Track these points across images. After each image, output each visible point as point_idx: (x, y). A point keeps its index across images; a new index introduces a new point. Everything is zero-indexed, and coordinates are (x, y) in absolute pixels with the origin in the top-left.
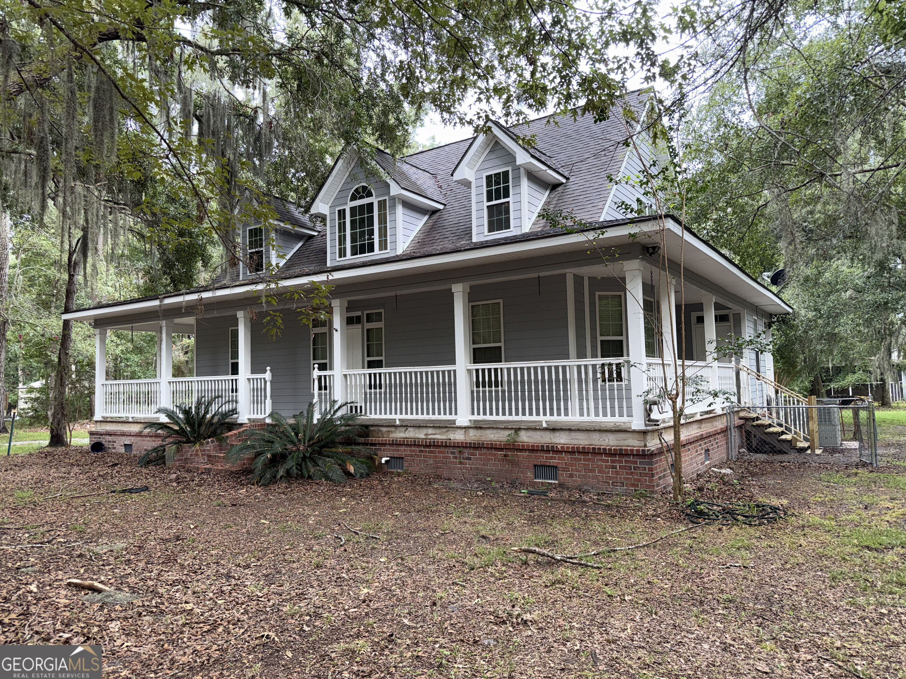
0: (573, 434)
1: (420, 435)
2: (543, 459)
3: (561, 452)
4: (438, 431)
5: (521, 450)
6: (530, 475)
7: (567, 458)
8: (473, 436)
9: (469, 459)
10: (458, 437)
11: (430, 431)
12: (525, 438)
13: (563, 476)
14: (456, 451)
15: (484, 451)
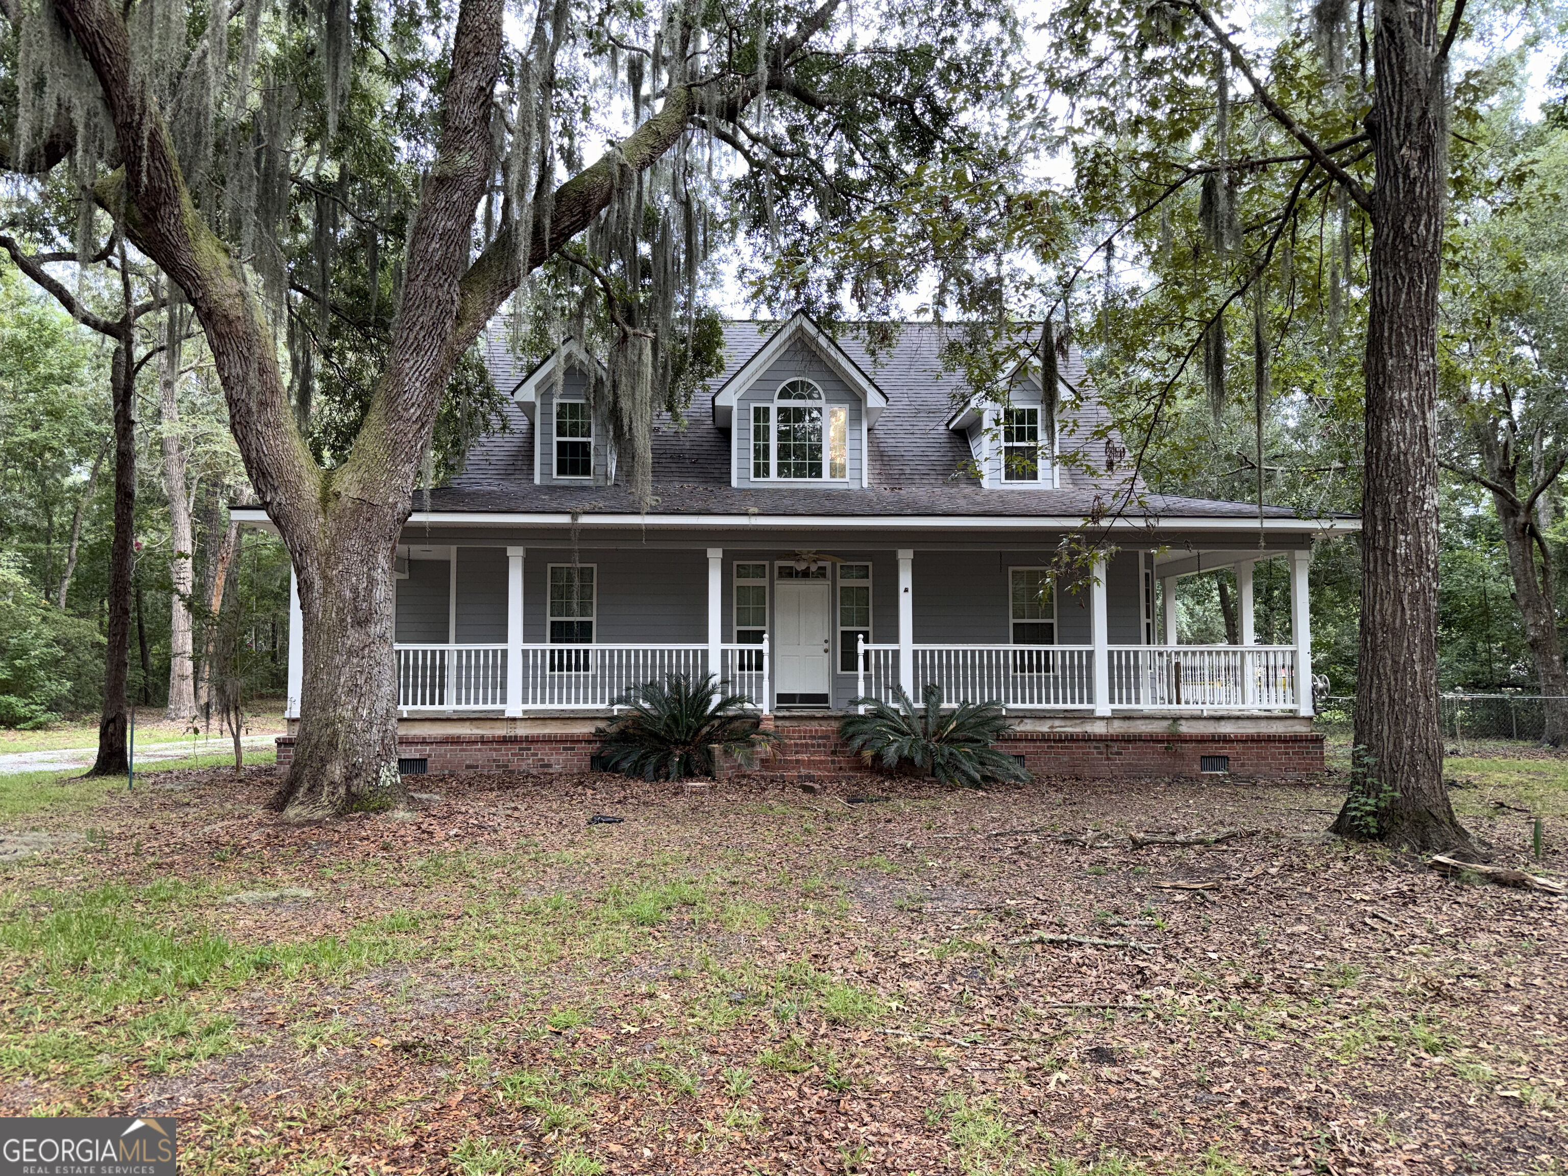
0: (1240, 722)
1: (1044, 727)
2: (1211, 749)
3: (1232, 741)
4: (1068, 723)
5: (1186, 741)
6: (1197, 767)
7: (1239, 747)
8: (1118, 727)
9: (1120, 754)
10: (1099, 728)
11: (1057, 723)
12: (1185, 728)
13: (1234, 766)
14: (1101, 745)
15: (1139, 744)
